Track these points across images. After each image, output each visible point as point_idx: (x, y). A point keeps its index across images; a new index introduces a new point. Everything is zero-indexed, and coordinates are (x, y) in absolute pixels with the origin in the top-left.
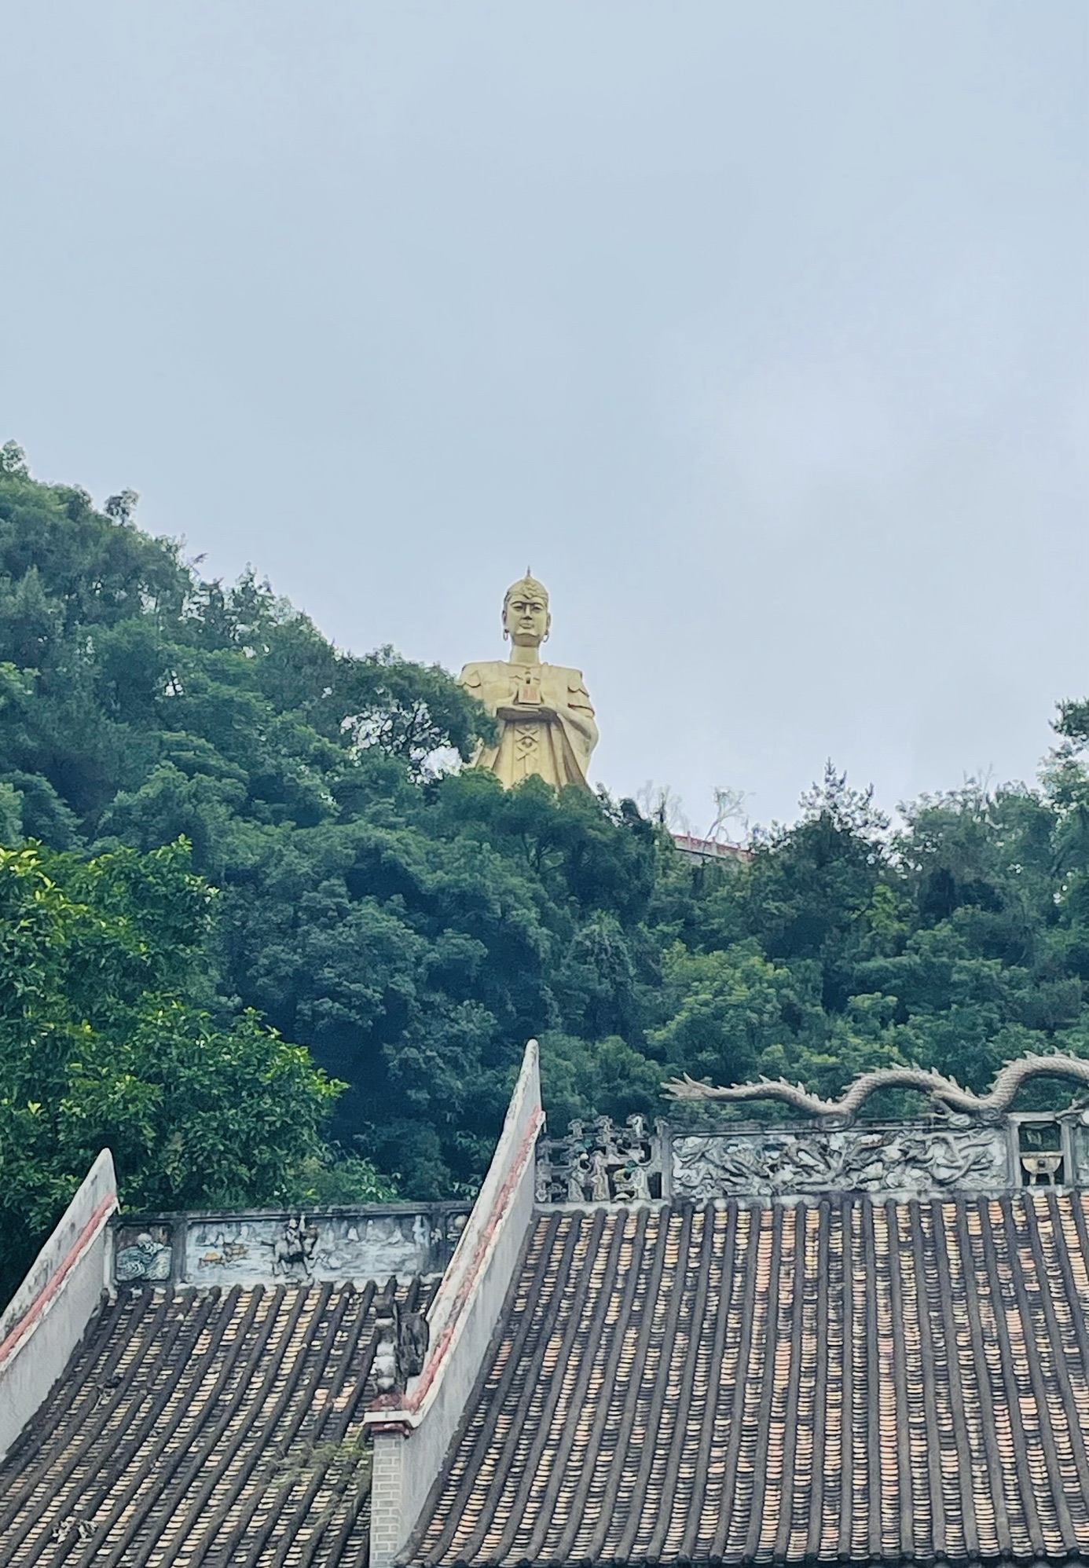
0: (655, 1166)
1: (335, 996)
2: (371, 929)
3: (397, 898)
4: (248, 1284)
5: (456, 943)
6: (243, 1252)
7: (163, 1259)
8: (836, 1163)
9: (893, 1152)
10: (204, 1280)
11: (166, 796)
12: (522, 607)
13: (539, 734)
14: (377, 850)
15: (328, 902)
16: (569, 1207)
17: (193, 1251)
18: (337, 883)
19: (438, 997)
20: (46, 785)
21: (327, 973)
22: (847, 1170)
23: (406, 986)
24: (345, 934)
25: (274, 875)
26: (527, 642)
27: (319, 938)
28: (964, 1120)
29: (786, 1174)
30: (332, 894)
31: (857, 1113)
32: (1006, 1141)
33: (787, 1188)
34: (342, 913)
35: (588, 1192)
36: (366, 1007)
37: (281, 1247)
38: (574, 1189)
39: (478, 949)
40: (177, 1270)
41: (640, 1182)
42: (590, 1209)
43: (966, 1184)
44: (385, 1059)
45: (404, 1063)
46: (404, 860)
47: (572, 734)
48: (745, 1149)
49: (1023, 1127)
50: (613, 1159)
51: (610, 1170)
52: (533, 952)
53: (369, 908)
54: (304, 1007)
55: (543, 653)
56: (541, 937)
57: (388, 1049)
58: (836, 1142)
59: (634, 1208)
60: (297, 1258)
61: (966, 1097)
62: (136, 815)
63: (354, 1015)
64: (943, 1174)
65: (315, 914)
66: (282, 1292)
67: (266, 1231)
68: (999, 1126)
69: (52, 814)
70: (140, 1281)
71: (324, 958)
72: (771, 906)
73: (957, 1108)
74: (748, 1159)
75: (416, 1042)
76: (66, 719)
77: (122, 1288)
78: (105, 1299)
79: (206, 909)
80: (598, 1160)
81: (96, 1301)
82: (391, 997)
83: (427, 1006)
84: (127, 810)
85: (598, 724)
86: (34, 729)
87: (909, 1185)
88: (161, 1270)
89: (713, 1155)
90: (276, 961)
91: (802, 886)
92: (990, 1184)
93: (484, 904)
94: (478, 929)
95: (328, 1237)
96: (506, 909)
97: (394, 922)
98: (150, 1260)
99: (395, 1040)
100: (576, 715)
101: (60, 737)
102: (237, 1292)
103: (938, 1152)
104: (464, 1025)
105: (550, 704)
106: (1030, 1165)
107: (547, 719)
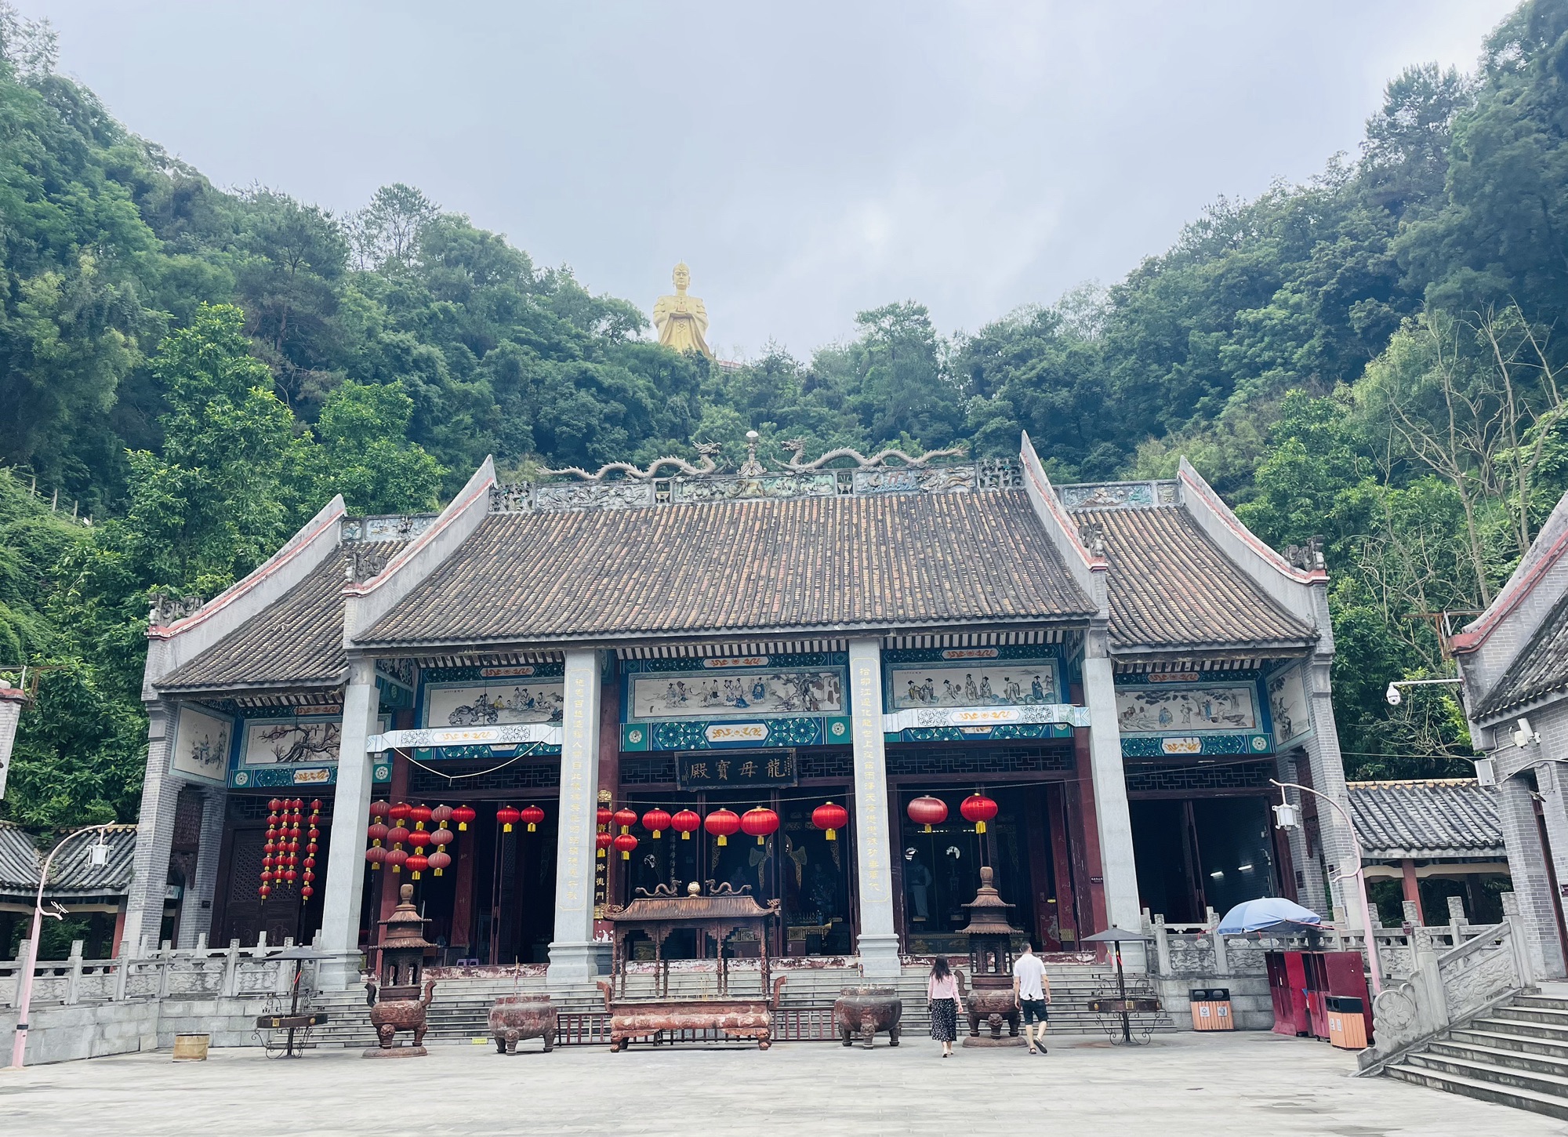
0: (530, 498)
1: (568, 426)
2: (583, 400)
3: (594, 389)
4: (388, 541)
5: (615, 405)
6: (387, 530)
7: (359, 532)
8: (593, 496)
9: (612, 492)
10: (372, 539)
11: (503, 353)
12: (679, 274)
13: (686, 323)
14: (585, 372)
15: (567, 391)
16: (500, 513)
17: (369, 529)
18: (571, 384)
19: (607, 425)
20: (465, 347)
21: (564, 417)
22: (596, 499)
23: (595, 422)
24: (571, 403)
25: (548, 381)
26: (682, 288)
27: (561, 403)
28: (637, 481)
29: (576, 500)
30: (568, 388)
31: (601, 479)
32: (651, 488)
33: (575, 505)
34: (571, 394)
35: (507, 507)
36: (579, 429)
37: (400, 528)
38: (502, 506)
39: (622, 408)
40: (363, 536)
41: (525, 504)
42: (507, 513)
43: (636, 503)
44: (587, 449)
45: (594, 450)
46: (596, 375)
47: (698, 323)
48: (562, 492)
49: (657, 484)
50: (516, 496)
51: (515, 500)
52: (645, 408)
53: (583, 393)
54: (557, 430)
55: (687, 291)
56: (649, 403)
57: (588, 445)
58: (593, 489)
59: (522, 513)
60: (405, 531)
61: (639, 473)
62: (494, 359)
63: (575, 433)
64: (629, 500)
65: (562, 395)
66: (399, 543)
67: (394, 522)
68: (649, 483)
69: (467, 358)
70: (351, 539)
71: (563, 412)
72: (749, 389)
73: (635, 477)
74: (563, 496)
75: (599, 442)
76: (474, 322)
77: (344, 542)
78: (337, 546)
79: (408, 406)
80: (511, 496)
81: (334, 546)
82: (588, 425)
83: (603, 429)
84: (490, 357)
85: (708, 319)
86: (462, 326)
87: (617, 504)
88: (358, 536)
89: (551, 494)
90: (547, 413)
91: (761, 381)
92: (645, 503)
93: (625, 390)
94: (623, 401)
95: (416, 524)
96: (635, 393)
97: (590, 398)
98: (354, 532)
99: (590, 441)
100: (699, 315)
101: (471, 329)
102: (384, 543)
103: (627, 492)
104: (616, 436)
105: (690, 312)
106: (658, 496)
107: (689, 317)
